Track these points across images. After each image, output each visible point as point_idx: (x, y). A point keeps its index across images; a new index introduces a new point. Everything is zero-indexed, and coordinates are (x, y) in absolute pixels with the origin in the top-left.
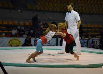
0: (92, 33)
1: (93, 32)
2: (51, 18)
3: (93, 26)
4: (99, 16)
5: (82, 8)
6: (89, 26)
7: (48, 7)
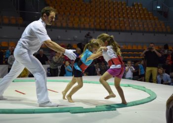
0: (133, 57)
1: (134, 55)
2: (76, 37)
3: (135, 48)
4: (143, 35)
5: (120, 24)
6: (129, 48)
7: (72, 22)
